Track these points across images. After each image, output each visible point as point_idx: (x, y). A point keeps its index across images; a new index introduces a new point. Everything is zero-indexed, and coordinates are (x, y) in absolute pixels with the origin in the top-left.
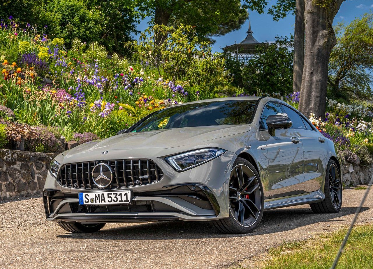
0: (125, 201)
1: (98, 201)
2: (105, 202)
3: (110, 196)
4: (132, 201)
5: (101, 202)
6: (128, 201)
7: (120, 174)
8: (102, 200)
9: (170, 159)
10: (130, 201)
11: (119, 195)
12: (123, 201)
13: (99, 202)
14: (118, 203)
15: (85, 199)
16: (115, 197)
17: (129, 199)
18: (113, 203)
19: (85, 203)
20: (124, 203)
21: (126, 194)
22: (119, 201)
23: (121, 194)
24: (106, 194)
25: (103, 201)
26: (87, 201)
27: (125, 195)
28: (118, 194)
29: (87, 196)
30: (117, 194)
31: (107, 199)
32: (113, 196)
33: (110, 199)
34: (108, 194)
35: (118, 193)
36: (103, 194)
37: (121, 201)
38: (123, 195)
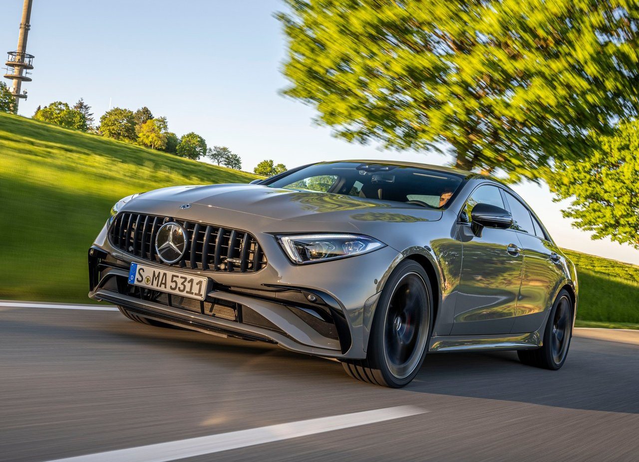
0: (196, 294)
1: (155, 283)
2: (165, 287)
3: (175, 279)
4: (207, 297)
5: (160, 286)
6: (201, 295)
7: (199, 247)
8: (162, 283)
9: (285, 239)
10: (203, 296)
11: (189, 282)
12: (192, 293)
13: (157, 286)
14: (184, 294)
15: (137, 276)
16: (182, 284)
17: (203, 292)
18: (177, 292)
19: (136, 283)
20: (193, 296)
21: (200, 283)
22: (187, 292)
23: (191, 281)
24: (170, 274)
25: (163, 286)
26: (140, 279)
27: (197, 284)
28: (188, 280)
29: (141, 271)
30: (186, 279)
31: (169, 283)
32: (180, 281)
33: (173, 285)
34: (173, 276)
35: (189, 277)
36: (165, 274)
37: (190, 292)
38: (195, 282)
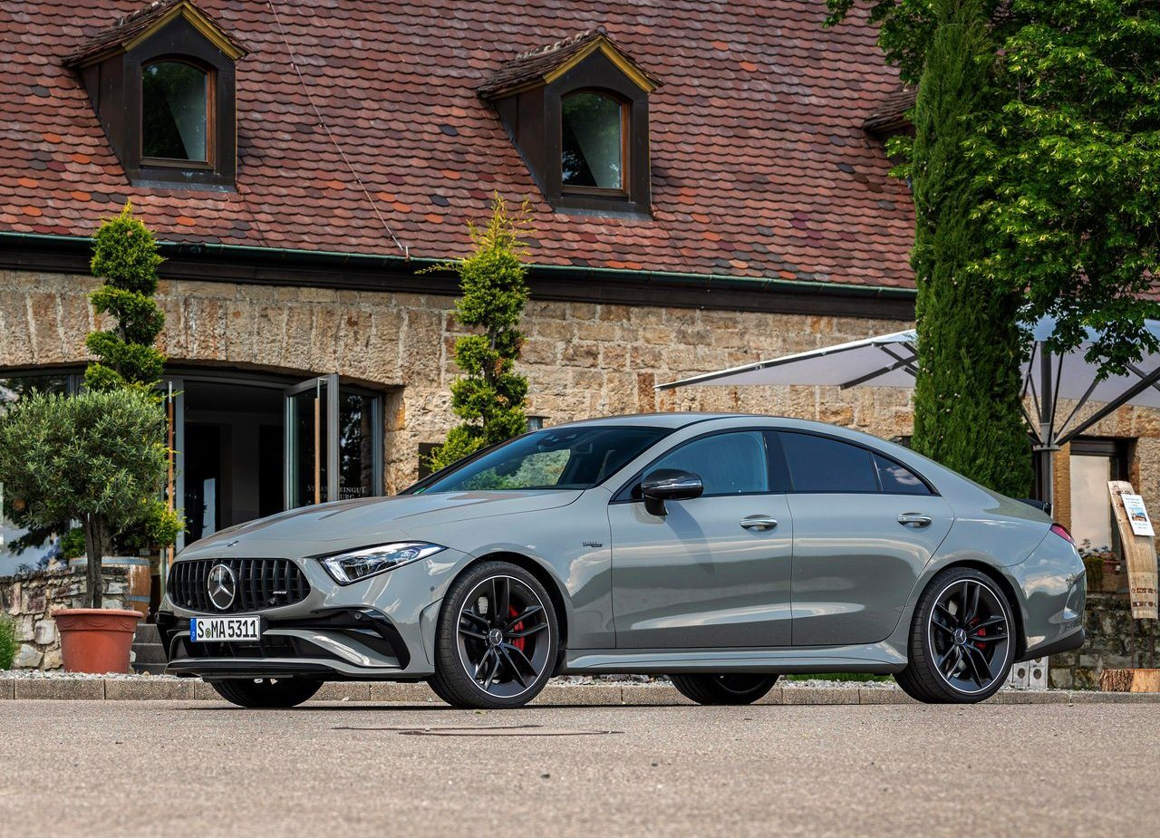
0: (251, 636)
1: (215, 634)
2: (224, 637)
3: (231, 625)
4: (262, 635)
5: (220, 636)
6: (256, 636)
7: (247, 584)
8: (220, 632)
9: (330, 560)
10: (258, 636)
11: (244, 625)
13: (217, 636)
14: (242, 638)
15: (198, 630)
16: (239, 628)
17: (257, 633)
18: (235, 638)
19: (198, 638)
20: (250, 639)
21: (253, 623)
22: (244, 636)
23: (246, 623)
24: (226, 621)
25: (222, 635)
26: (201, 632)
27: (252, 625)
28: (243, 622)
29: (201, 625)
30: (241, 622)
31: (228, 631)
32: (235, 625)
33: (231, 631)
34: (230, 622)
35: (243, 620)
36: (222, 622)
37: (247, 635)
38: (249, 624)
